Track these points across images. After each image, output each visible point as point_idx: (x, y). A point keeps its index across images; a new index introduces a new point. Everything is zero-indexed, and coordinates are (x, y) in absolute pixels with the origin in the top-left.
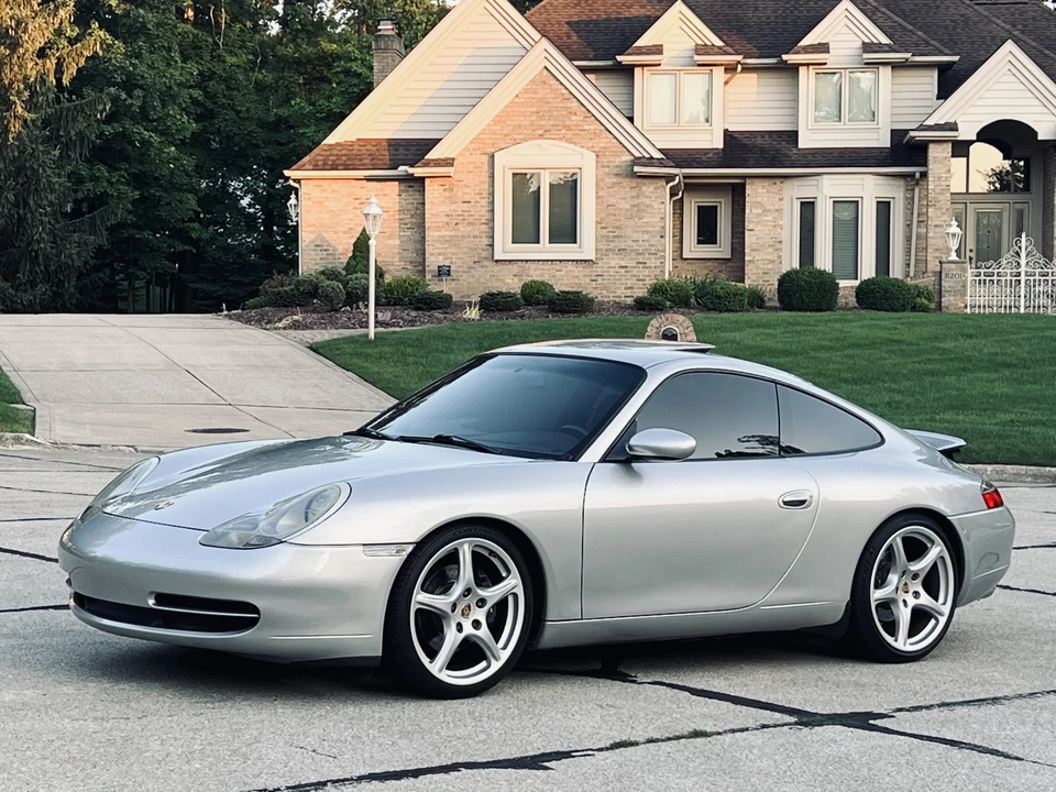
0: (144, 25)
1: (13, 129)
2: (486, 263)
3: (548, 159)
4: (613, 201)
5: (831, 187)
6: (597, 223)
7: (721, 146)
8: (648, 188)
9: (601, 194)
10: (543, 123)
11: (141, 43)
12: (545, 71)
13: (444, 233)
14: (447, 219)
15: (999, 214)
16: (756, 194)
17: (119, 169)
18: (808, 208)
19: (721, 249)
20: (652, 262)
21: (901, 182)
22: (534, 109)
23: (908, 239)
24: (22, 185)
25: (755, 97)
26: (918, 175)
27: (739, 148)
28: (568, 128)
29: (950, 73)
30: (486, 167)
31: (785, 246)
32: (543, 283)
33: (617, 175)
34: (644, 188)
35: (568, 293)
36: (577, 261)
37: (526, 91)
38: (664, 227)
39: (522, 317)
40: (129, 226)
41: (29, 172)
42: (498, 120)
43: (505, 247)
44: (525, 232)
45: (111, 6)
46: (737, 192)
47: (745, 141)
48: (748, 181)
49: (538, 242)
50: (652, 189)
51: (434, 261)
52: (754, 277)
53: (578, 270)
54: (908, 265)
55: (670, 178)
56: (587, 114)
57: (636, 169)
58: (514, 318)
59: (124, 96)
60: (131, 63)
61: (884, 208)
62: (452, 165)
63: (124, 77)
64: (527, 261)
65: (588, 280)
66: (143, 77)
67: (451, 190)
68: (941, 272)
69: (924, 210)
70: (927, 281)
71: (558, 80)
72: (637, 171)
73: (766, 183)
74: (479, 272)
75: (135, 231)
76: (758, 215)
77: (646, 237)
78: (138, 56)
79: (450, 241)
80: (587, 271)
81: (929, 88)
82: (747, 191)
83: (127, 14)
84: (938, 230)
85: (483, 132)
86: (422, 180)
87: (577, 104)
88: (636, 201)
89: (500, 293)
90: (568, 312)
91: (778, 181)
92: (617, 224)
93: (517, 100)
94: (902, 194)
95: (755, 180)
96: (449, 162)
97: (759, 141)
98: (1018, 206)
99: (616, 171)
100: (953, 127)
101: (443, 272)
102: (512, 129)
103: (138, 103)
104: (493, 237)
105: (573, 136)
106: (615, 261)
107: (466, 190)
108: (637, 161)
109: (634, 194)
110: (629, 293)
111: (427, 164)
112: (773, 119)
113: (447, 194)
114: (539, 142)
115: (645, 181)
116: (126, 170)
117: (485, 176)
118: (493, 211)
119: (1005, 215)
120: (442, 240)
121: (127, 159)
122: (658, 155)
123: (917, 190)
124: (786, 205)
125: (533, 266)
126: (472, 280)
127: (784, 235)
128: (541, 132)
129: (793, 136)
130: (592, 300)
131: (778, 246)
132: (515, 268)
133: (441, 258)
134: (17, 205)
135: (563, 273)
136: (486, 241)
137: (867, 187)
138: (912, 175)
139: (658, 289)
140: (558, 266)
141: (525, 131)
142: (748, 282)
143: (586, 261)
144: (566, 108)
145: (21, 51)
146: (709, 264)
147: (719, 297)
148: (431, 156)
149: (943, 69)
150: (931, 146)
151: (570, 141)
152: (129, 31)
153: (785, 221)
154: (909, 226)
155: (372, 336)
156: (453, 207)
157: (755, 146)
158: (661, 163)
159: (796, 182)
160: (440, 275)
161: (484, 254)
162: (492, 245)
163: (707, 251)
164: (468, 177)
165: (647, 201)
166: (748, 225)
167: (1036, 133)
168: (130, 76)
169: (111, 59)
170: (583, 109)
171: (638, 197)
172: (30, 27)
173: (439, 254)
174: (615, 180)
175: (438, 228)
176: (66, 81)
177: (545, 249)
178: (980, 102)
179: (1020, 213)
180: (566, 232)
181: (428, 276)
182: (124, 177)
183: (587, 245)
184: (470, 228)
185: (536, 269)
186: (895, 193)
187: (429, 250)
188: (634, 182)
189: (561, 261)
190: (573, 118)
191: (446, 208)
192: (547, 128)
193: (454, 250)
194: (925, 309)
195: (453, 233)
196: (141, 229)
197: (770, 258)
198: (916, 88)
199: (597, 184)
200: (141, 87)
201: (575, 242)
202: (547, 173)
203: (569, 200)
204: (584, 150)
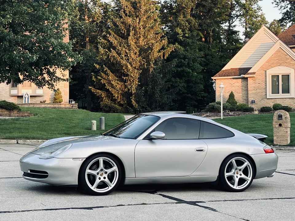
0: (188, 43)
1: (151, 70)
2: (265, 99)
3: (281, 71)
10: (279, 62)
11: (188, 48)
12: (280, 49)
13: (253, 92)
14: (254, 88)
17: (183, 79)
22: (277, 58)
24: (154, 84)
28: (286, 63)
30: (264, 74)
32: (279, 104)
35: (284, 106)
36: (290, 98)
37: (275, 54)
39: (272, 113)
40: (185, 93)
41: (155, 81)
42: (267, 62)
43: (270, 95)
44: (275, 90)
45: (180, 39)
49: (279, 93)
51: (250, 99)
53: (290, 101)
56: (292, 59)
58: (269, 113)
59: (183, 61)
60: (185, 53)
62: (255, 74)
63: (183, 56)
64: (276, 98)
65: (293, 103)
66: (188, 56)
67: (255, 80)
71: (283, 50)
74: (263, 102)
75: (186, 94)
78: (187, 51)
79: (255, 94)
80: (293, 101)
83: (184, 40)
85: (263, 65)
86: (247, 78)
87: (289, 56)
89: (266, 107)
93: (272, 56)
96: (254, 73)
101: (253, 102)
102: (271, 64)
103: (186, 62)
104: (266, 92)
105: (288, 65)
107: (259, 80)
111: (248, 74)
113: (254, 82)
114: (278, 67)
116: (184, 79)
117: (264, 77)
118: (266, 86)
120: (252, 93)
121: (185, 77)
125: (278, 100)
126: (261, 104)
128: (279, 64)
130: (291, 108)
132: (273, 100)
133: (253, 98)
134: (152, 89)
135: (286, 101)
136: (265, 94)
140: (285, 99)
141: (275, 64)
143: (292, 98)
144: (286, 58)
145: (153, 51)
148: (249, 72)
151: (287, 66)
152: (185, 45)
155: (222, 118)
156: (256, 85)
160: (252, 103)
161: (264, 97)
162: (266, 95)
164: (259, 77)
168: (185, 56)
169: (180, 52)
170: (290, 58)
172: (155, 45)
173: (252, 97)
175: (251, 91)
176: (165, 58)
177: (281, 95)
180: (286, 90)
181: (249, 103)
182: (183, 81)
183: (292, 94)
184: (260, 90)
185: (278, 101)
187: (249, 96)
189: (285, 98)
190: (288, 60)
191: (254, 85)
192: (281, 63)
193: (256, 96)
195: (256, 92)
196: (188, 94)
200: (188, 58)
201: (289, 93)
202: (281, 75)
203: (287, 82)
204: (291, 69)
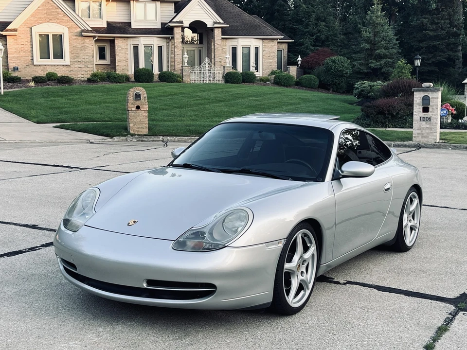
2: (31, 66)
3: (52, 29)
4: (75, 45)
5: (143, 41)
6: (70, 52)
7: (106, 27)
8: (87, 40)
9: (71, 42)
10: (49, 17)
13: (15, 55)
14: (16, 50)
15: (194, 51)
16: (118, 43)
18: (136, 48)
19: (107, 61)
20: (90, 66)
21: (165, 40)
22: (45, 12)
23: (168, 59)
25: (116, 10)
26: (170, 38)
27: (112, 27)
28: (58, 19)
29: (177, 5)
30: (29, 32)
31: (129, 60)
32: (54, 73)
33: (76, 36)
34: (86, 40)
35: (64, 76)
36: (64, 65)
37: (42, 5)
38: (93, 54)
39: (48, 85)
42: (32, 16)
43: (37, 60)
44: (45, 55)
46: (112, 42)
47: (114, 25)
48: (116, 38)
49: (49, 59)
50: (88, 41)
51: (11, 65)
52: (119, 71)
53: (64, 68)
54: (168, 67)
55: (94, 37)
56: (65, 14)
57: (83, 34)
58: (46, 85)
61: (160, 48)
62: (17, 31)
64: (46, 65)
65: (68, 72)
67: (17, 40)
68: (182, 70)
69: (173, 49)
70: (178, 72)
72: (82, 34)
73: (122, 39)
74: (28, 69)
76: (120, 50)
77: (87, 57)
79: (17, 58)
80: (68, 69)
81: (172, 9)
82: (116, 42)
84: (178, 56)
85: (27, 20)
86: (5, 36)
87: (61, 11)
88: (83, 45)
89: (39, 77)
90: (65, 83)
91: (126, 39)
92: (77, 53)
93: (39, 9)
94: (165, 44)
95: (118, 38)
96: (15, 30)
97: (118, 25)
98: (200, 48)
99: (76, 34)
100: (182, 22)
101: (15, 69)
102: (38, 19)
104: (33, 57)
106: (77, 65)
107: (22, 40)
108: (83, 31)
109: (82, 42)
110: (82, 76)
111: (7, 31)
112: (122, 18)
113: (15, 41)
115: (86, 38)
117: (29, 35)
118: (32, 47)
119: (196, 51)
120: (14, 57)
122: (90, 29)
123: (170, 43)
124: (129, 46)
125: (48, 67)
126: (26, 72)
127: (129, 57)
128: (48, 20)
129: (129, 24)
130: (73, 79)
131: (127, 60)
132: (42, 68)
133: (14, 64)
135: (59, 69)
136: (30, 58)
137: (155, 41)
138: (169, 38)
139: (94, 75)
140: (57, 67)
141: (42, 20)
142: (117, 72)
143: (67, 65)
144: (57, 12)
146: (103, 66)
147: (116, 78)
148: (8, 28)
149: (176, 3)
150: (175, 28)
151: (59, 23)
153: (129, 52)
154: (168, 54)
155: (2, 93)
156: (18, 46)
157: (117, 27)
158: (91, 32)
159: (131, 39)
160: (14, 70)
161: (30, 63)
162: (33, 60)
163: (102, 62)
164: (23, 37)
165: (87, 45)
166: (117, 53)
167: (207, 25)
170: (63, 12)
171: (84, 43)
173: (14, 63)
174: (76, 37)
175: (13, 54)
177: (52, 61)
178: (189, 14)
179: (200, 51)
180: (59, 55)
181: (10, 70)
183: (67, 59)
184: (24, 53)
186: (163, 43)
187: (9, 61)
188: (82, 38)
189: (58, 65)
190: (60, 15)
191: (16, 46)
192: (50, 19)
193: (18, 61)
194: (180, 82)
195: (18, 55)
197: (124, 64)
198: (168, 9)
199: (69, 39)
201: (63, 59)
202: (52, 34)
203: (59, 43)
204: (64, 27)
